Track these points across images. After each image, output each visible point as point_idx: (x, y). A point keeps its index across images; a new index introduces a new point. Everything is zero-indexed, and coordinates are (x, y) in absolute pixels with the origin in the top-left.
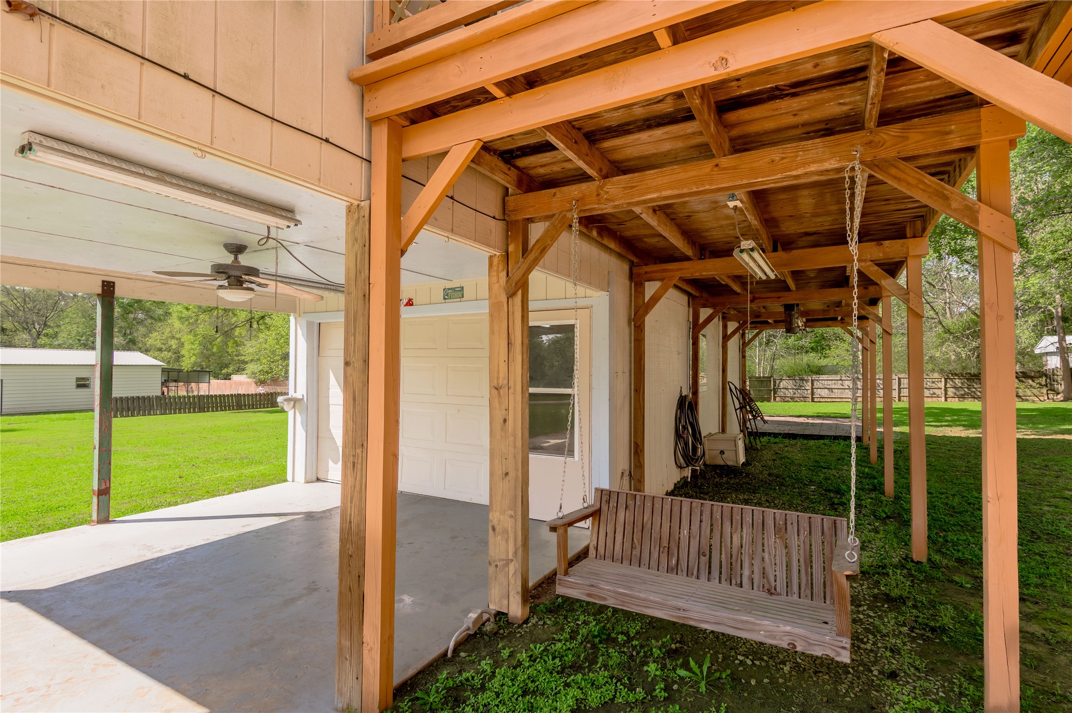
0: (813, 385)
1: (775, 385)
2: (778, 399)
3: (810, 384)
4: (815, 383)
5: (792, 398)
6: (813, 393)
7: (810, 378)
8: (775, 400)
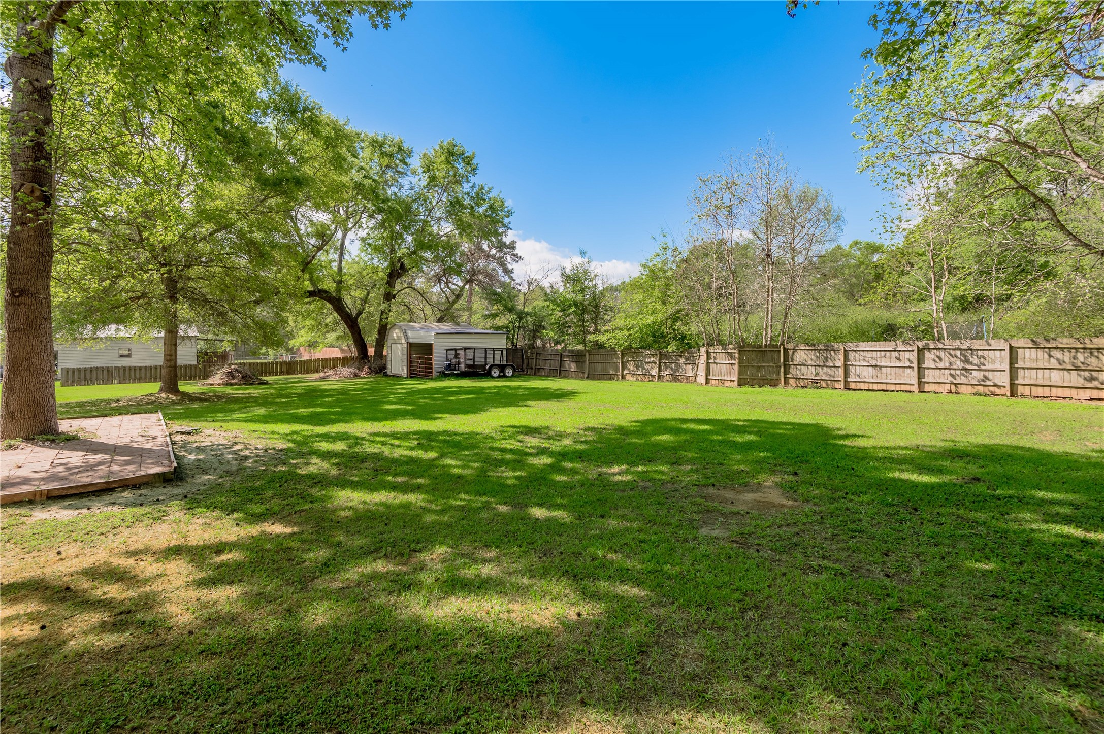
0: (846, 358)
1: (786, 359)
2: (791, 381)
3: (841, 357)
4: (852, 355)
5: (815, 383)
6: (846, 375)
7: (842, 348)
8: (786, 383)
